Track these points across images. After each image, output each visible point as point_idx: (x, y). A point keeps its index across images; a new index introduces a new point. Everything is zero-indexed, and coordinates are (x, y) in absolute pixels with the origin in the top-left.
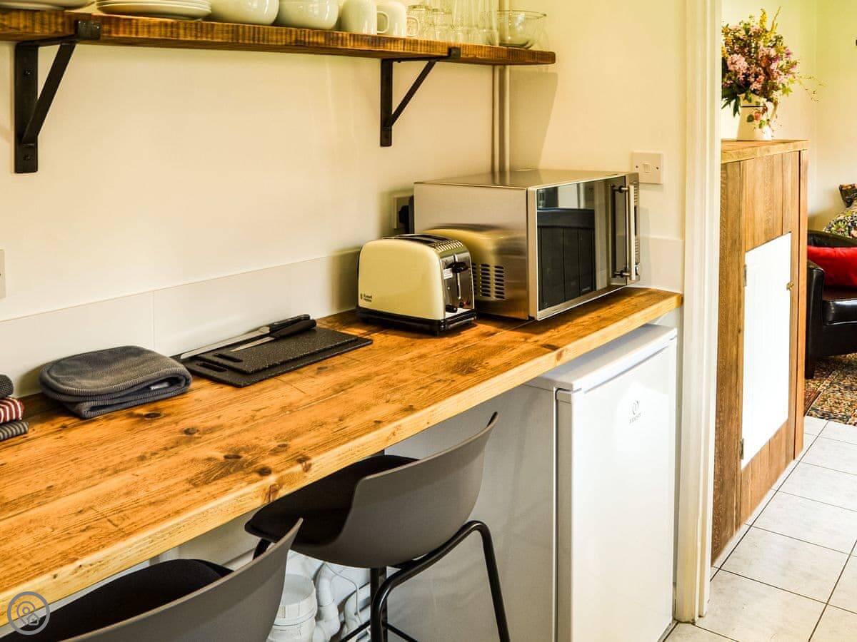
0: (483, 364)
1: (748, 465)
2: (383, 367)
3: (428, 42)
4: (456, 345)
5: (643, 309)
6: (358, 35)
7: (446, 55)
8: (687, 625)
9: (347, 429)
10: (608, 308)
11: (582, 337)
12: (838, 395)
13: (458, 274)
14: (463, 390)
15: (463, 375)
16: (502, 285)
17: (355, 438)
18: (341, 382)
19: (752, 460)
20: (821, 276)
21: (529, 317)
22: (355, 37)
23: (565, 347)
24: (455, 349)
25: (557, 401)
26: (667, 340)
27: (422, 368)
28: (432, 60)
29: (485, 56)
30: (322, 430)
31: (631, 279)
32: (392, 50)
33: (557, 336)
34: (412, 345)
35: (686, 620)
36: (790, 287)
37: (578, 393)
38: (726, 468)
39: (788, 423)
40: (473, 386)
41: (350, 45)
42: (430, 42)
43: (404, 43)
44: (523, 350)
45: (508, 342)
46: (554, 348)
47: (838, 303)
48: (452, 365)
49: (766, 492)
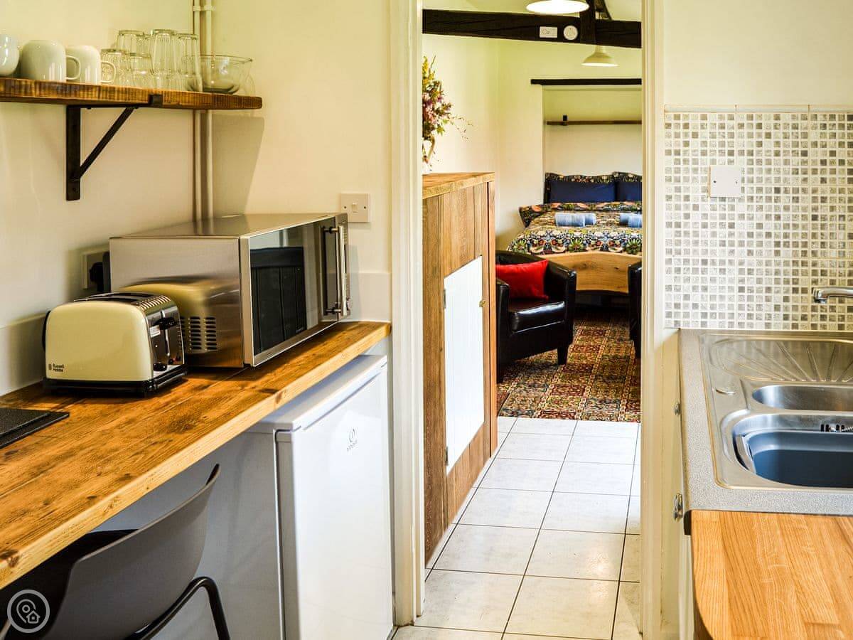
0: (201, 418)
1: (452, 470)
2: (86, 439)
3: (126, 89)
4: (167, 404)
5: (356, 342)
6: (45, 83)
7: (147, 102)
8: (407, 627)
9: (56, 512)
10: (322, 345)
11: (299, 377)
12: (524, 393)
13: (166, 331)
14: (183, 449)
15: (181, 433)
16: (214, 336)
17: (67, 520)
18: (38, 463)
19: (455, 464)
20: (507, 290)
21: (245, 365)
22: (41, 85)
23: (283, 389)
24: (167, 408)
25: (277, 443)
26: (378, 368)
27: (133, 433)
28: (129, 108)
29: (189, 102)
30: (26, 519)
31: (342, 315)
32: (85, 99)
33: (274, 380)
34: (118, 411)
35: (406, 623)
36: (482, 304)
37: (298, 431)
38: (434, 476)
39: (484, 425)
40: (194, 442)
41: (35, 94)
42: (129, 89)
43: (100, 90)
44: (241, 398)
45: (224, 392)
46: (272, 392)
47: (521, 313)
48: (167, 425)
49: (468, 490)
